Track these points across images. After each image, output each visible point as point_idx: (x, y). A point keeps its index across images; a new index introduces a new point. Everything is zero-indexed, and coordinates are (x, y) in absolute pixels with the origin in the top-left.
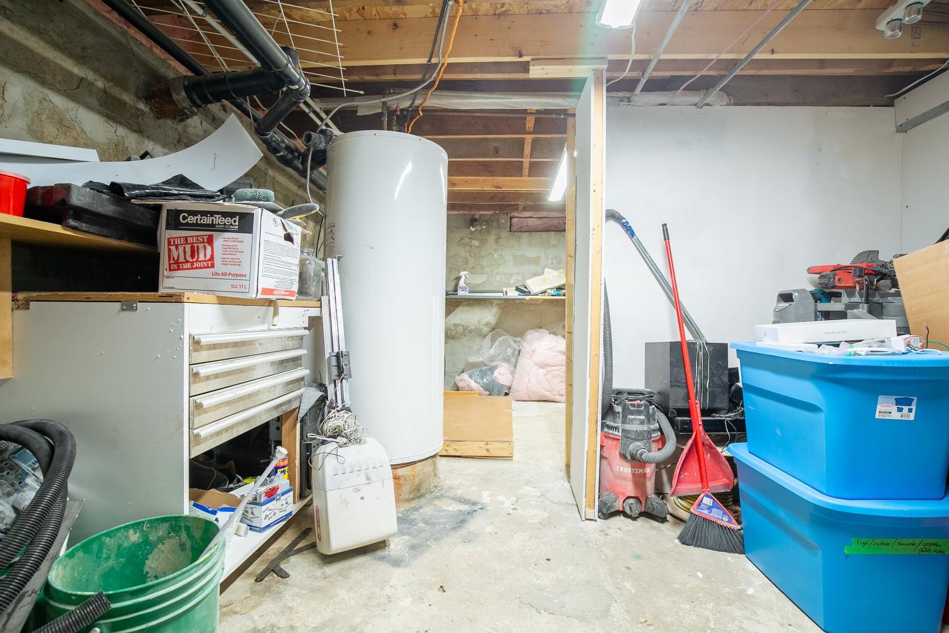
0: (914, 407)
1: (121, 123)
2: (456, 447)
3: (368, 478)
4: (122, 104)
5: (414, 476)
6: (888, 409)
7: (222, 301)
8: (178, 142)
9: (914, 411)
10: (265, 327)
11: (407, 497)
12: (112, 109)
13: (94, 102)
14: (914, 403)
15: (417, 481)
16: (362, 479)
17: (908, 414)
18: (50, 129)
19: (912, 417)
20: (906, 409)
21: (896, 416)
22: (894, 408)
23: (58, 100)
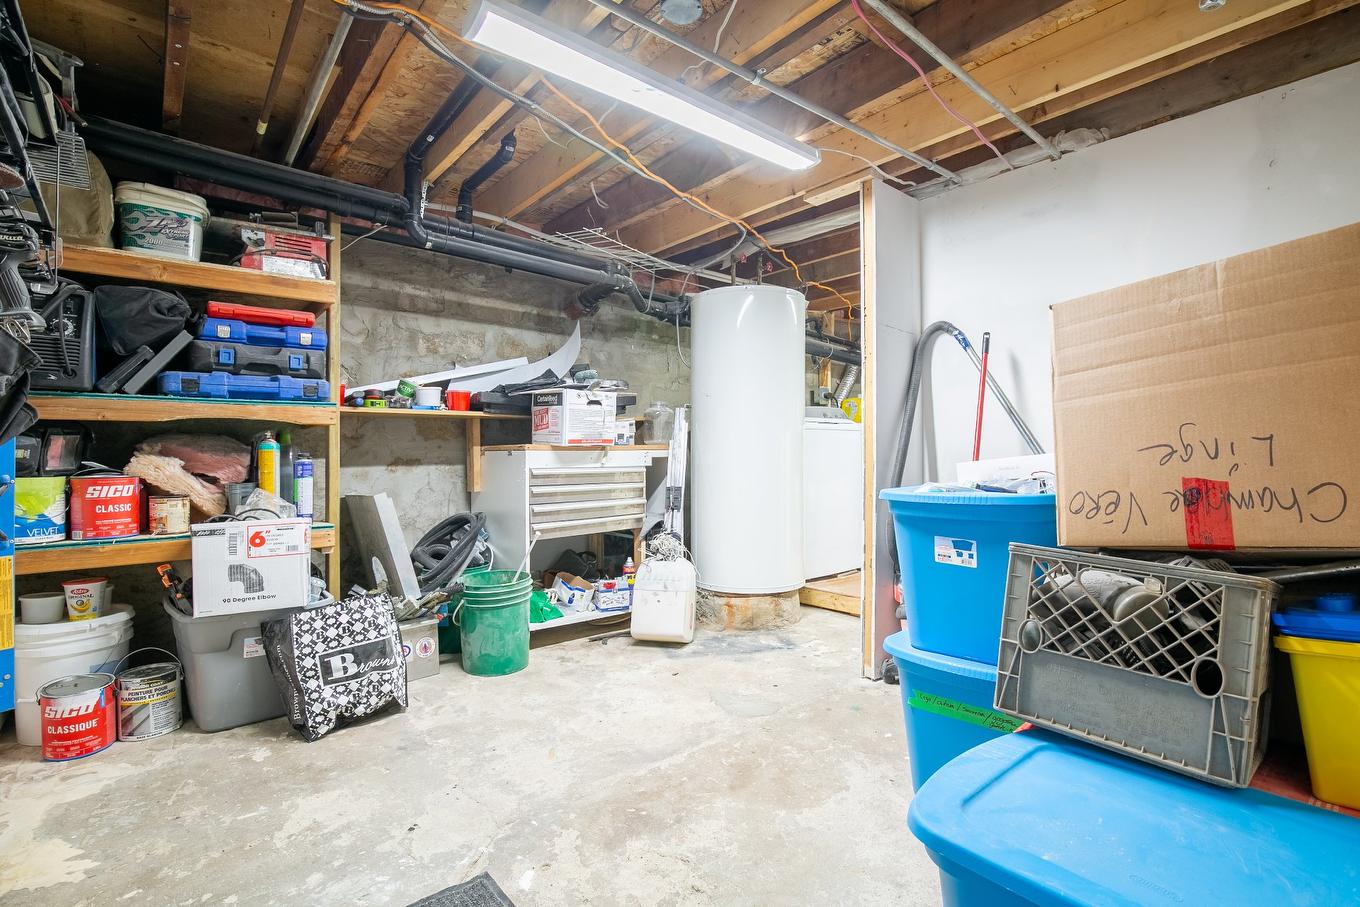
0: (974, 551)
1: (549, 332)
2: (844, 602)
3: (665, 587)
4: (550, 319)
5: (746, 607)
6: (946, 552)
7: (555, 448)
8: (593, 330)
9: (975, 556)
10: (599, 465)
11: (739, 625)
12: (543, 324)
13: (532, 324)
14: (974, 547)
15: (749, 614)
16: (661, 587)
17: (969, 560)
18: (508, 350)
19: (974, 564)
20: (966, 553)
21: (956, 561)
22: (953, 552)
23: (511, 332)
